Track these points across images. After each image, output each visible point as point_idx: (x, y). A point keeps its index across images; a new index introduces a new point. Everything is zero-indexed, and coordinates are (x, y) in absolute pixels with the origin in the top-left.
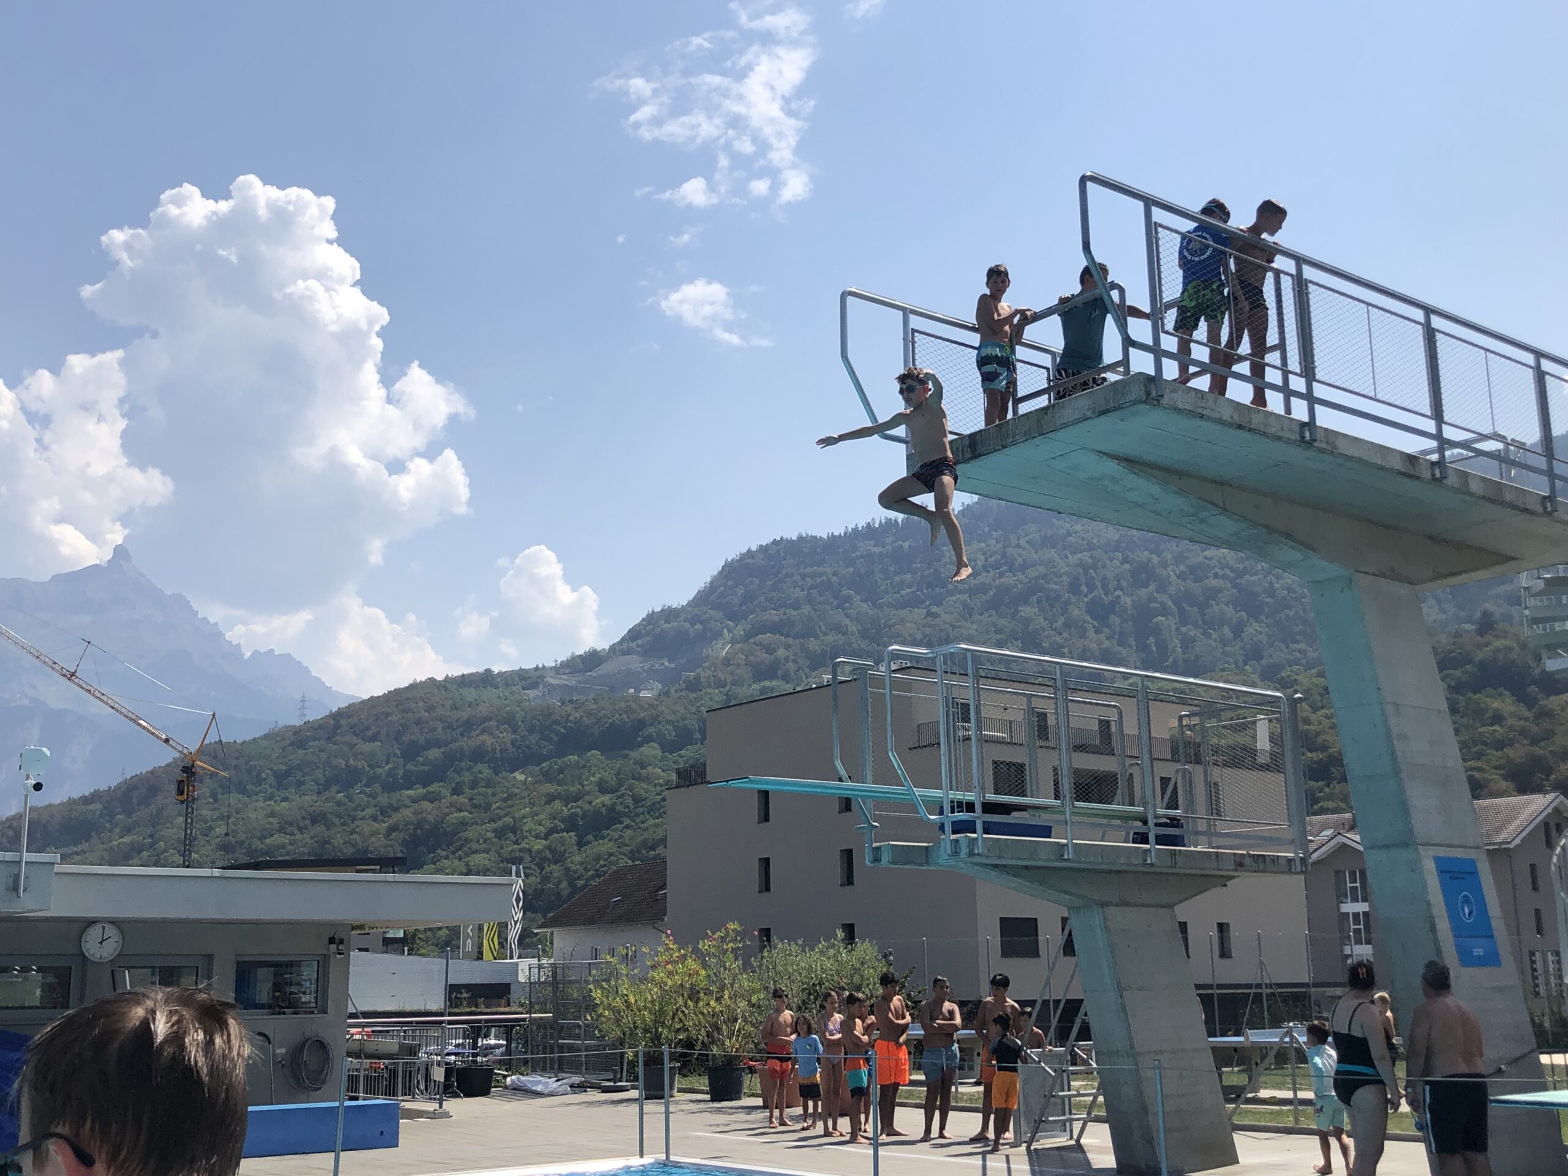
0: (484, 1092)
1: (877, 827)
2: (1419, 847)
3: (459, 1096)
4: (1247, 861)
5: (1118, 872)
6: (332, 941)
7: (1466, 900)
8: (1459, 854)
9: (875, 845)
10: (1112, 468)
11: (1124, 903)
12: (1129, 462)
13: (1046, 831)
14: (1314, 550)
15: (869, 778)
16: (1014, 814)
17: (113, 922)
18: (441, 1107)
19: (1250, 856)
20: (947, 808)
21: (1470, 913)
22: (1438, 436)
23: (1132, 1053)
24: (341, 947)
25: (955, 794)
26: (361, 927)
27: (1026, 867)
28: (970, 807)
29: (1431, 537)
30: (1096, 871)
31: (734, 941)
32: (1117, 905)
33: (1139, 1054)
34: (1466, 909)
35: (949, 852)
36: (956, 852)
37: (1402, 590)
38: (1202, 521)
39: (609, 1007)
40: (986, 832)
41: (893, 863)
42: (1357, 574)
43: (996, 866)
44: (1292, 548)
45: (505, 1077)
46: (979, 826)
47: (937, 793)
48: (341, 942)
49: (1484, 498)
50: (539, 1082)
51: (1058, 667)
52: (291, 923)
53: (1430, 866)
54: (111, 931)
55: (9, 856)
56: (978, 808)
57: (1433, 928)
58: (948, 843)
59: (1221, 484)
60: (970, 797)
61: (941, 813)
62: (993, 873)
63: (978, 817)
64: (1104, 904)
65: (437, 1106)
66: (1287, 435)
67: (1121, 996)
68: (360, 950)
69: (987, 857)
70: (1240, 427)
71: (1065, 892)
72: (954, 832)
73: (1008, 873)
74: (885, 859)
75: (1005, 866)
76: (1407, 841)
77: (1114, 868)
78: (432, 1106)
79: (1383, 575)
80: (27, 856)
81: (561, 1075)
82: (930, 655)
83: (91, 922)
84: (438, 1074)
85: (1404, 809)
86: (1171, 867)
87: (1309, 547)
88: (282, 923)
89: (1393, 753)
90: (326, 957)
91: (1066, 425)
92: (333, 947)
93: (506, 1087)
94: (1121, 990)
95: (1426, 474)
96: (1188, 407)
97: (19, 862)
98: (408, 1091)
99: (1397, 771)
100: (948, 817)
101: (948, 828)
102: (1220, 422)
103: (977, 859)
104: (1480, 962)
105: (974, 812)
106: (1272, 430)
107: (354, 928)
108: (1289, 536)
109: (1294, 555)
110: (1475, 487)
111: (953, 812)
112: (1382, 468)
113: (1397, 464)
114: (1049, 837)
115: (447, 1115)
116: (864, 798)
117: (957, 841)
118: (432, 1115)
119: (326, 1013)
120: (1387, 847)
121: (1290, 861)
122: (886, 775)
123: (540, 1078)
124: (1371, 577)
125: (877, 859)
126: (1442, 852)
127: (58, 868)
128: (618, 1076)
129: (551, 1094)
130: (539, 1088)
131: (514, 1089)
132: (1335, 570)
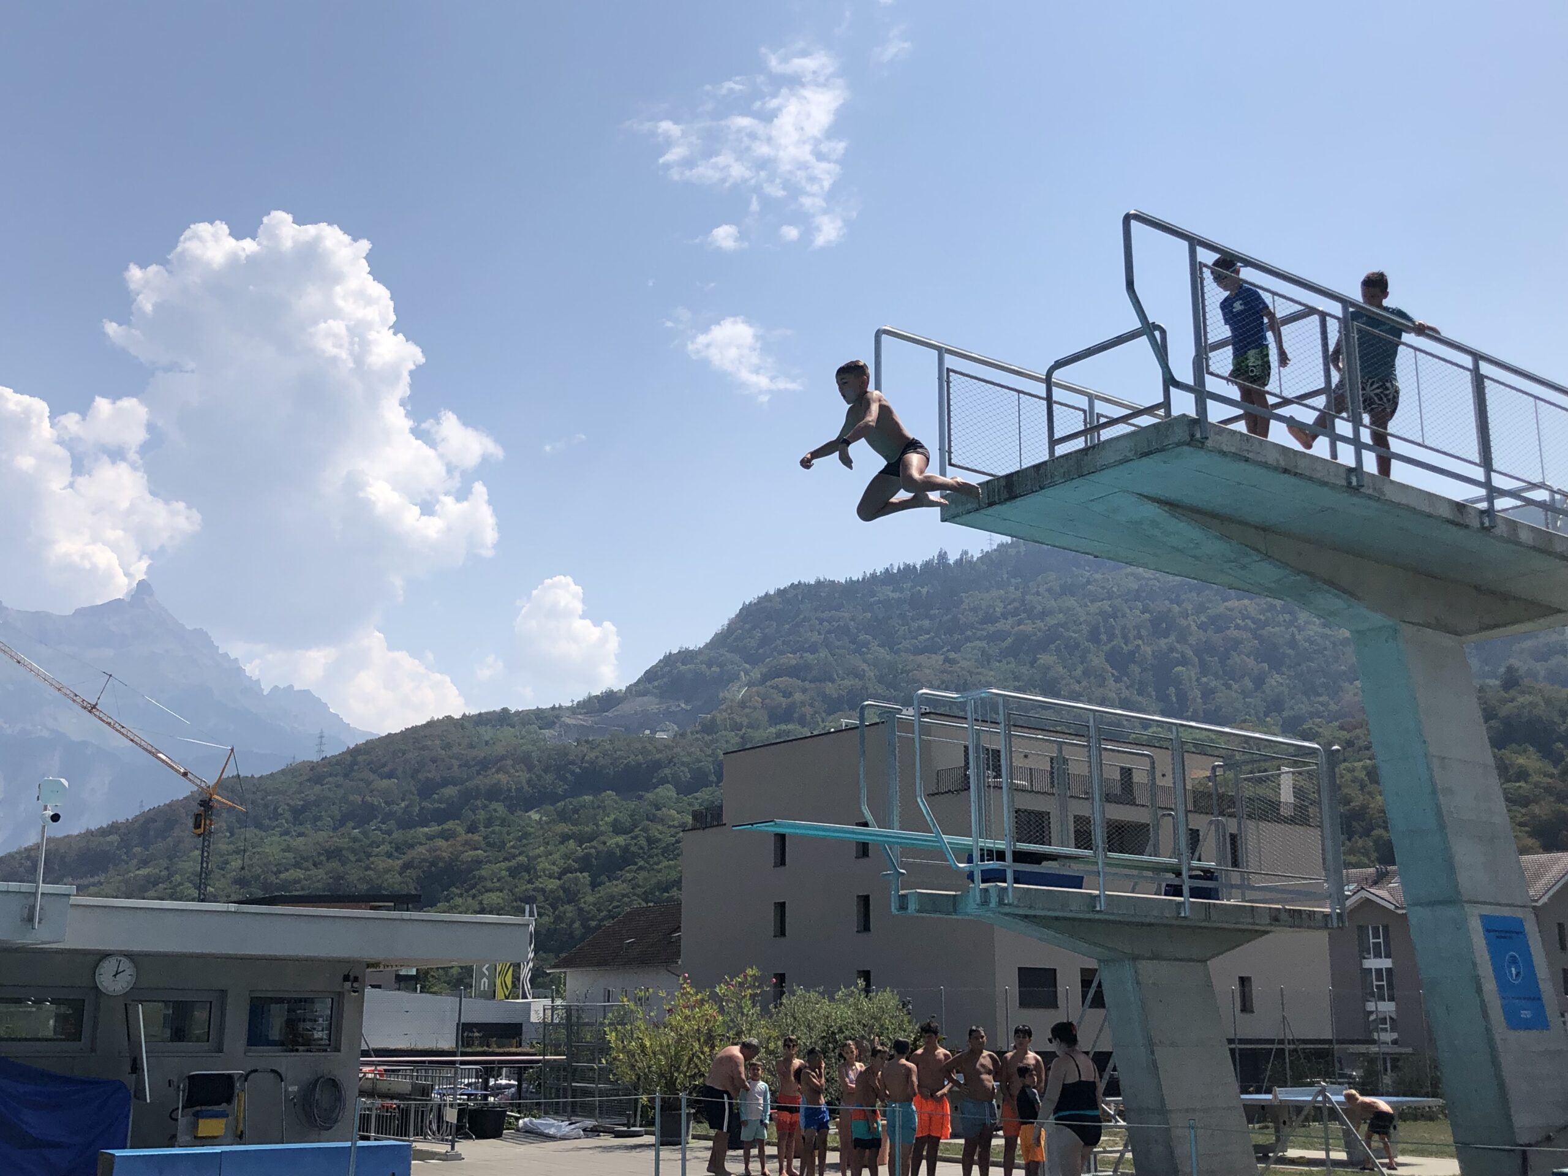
0: (496, 1134)
1: (903, 874)
2: (1465, 905)
3: (471, 1138)
4: (1284, 916)
5: (1150, 925)
6: (346, 978)
7: (1514, 961)
8: (1506, 912)
9: (902, 892)
10: (1151, 510)
11: (1155, 957)
12: (1172, 506)
13: (1077, 882)
14: (1358, 599)
15: (897, 824)
16: (1044, 863)
17: (130, 956)
18: (453, 1148)
19: (1286, 909)
20: (976, 855)
21: (1518, 974)
22: (1487, 484)
23: (1162, 1111)
24: (355, 985)
25: (985, 842)
26: (375, 965)
27: (1057, 918)
28: (1001, 856)
29: (1478, 588)
30: (1129, 924)
31: (751, 987)
32: (1148, 959)
33: (1171, 1111)
34: (1513, 969)
35: (978, 900)
36: (985, 902)
37: (1447, 641)
38: (1244, 567)
39: (624, 1050)
40: (1016, 881)
41: (919, 911)
42: (1404, 625)
43: (1026, 916)
44: (1336, 595)
45: (517, 1119)
46: (1010, 876)
47: (967, 841)
48: (356, 979)
49: (1533, 548)
50: (552, 1125)
51: (1091, 715)
52: (307, 959)
53: (1476, 926)
54: (126, 964)
55: (25, 887)
56: (1009, 856)
57: (1479, 990)
58: (977, 891)
59: (1264, 530)
60: (1001, 845)
61: (970, 860)
62: (1022, 923)
63: (1009, 865)
64: (1135, 958)
65: (449, 1148)
66: (1332, 480)
67: (1152, 1053)
68: (373, 986)
69: (1017, 906)
70: (1286, 471)
71: (1095, 944)
72: (983, 881)
73: (1038, 924)
74: (912, 906)
75: (1035, 916)
76: (1453, 899)
77: (1147, 920)
78: (443, 1148)
79: (1429, 626)
80: (43, 888)
81: (574, 1119)
82: (962, 700)
83: (105, 955)
84: (451, 1116)
85: (1450, 867)
86: (1204, 921)
87: (1352, 594)
88: (297, 960)
89: (1438, 807)
90: (340, 994)
91: (1108, 467)
92: (348, 985)
93: (518, 1130)
94: (1151, 1046)
95: (1475, 523)
96: (1233, 450)
97: (35, 894)
98: (421, 1132)
99: (1442, 827)
100: (977, 865)
101: (978, 877)
102: (1265, 465)
103: (1007, 910)
104: (1527, 1025)
105: (1004, 861)
106: (1318, 475)
107: (369, 966)
108: (1331, 583)
109: (1337, 603)
110: (1524, 536)
111: (982, 860)
112: (1430, 516)
113: (1446, 512)
114: (1081, 888)
115: (458, 1157)
116: (889, 843)
117: (986, 890)
118: (444, 1157)
119: (339, 1051)
120: (1432, 904)
121: (1326, 916)
122: (913, 820)
123: (553, 1121)
124: (1415, 628)
125: (903, 907)
126: (1487, 910)
127: (74, 900)
128: (632, 1121)
129: (564, 1138)
130: (552, 1131)
131: (526, 1132)
132: (1378, 619)
